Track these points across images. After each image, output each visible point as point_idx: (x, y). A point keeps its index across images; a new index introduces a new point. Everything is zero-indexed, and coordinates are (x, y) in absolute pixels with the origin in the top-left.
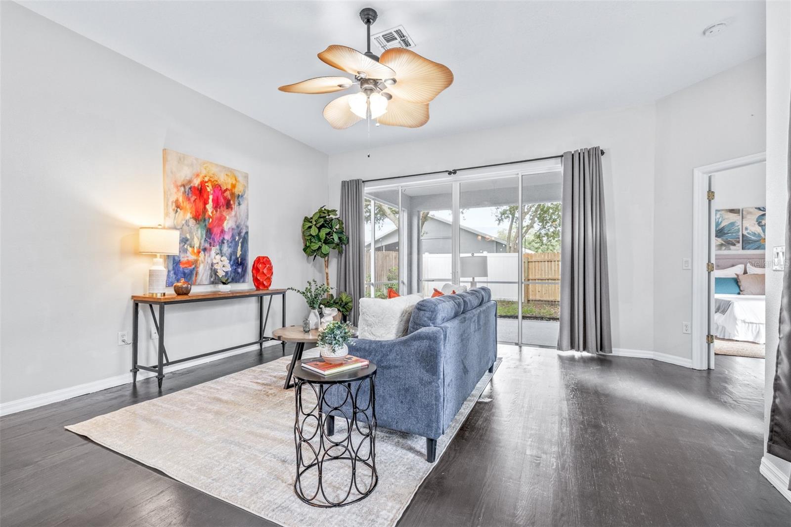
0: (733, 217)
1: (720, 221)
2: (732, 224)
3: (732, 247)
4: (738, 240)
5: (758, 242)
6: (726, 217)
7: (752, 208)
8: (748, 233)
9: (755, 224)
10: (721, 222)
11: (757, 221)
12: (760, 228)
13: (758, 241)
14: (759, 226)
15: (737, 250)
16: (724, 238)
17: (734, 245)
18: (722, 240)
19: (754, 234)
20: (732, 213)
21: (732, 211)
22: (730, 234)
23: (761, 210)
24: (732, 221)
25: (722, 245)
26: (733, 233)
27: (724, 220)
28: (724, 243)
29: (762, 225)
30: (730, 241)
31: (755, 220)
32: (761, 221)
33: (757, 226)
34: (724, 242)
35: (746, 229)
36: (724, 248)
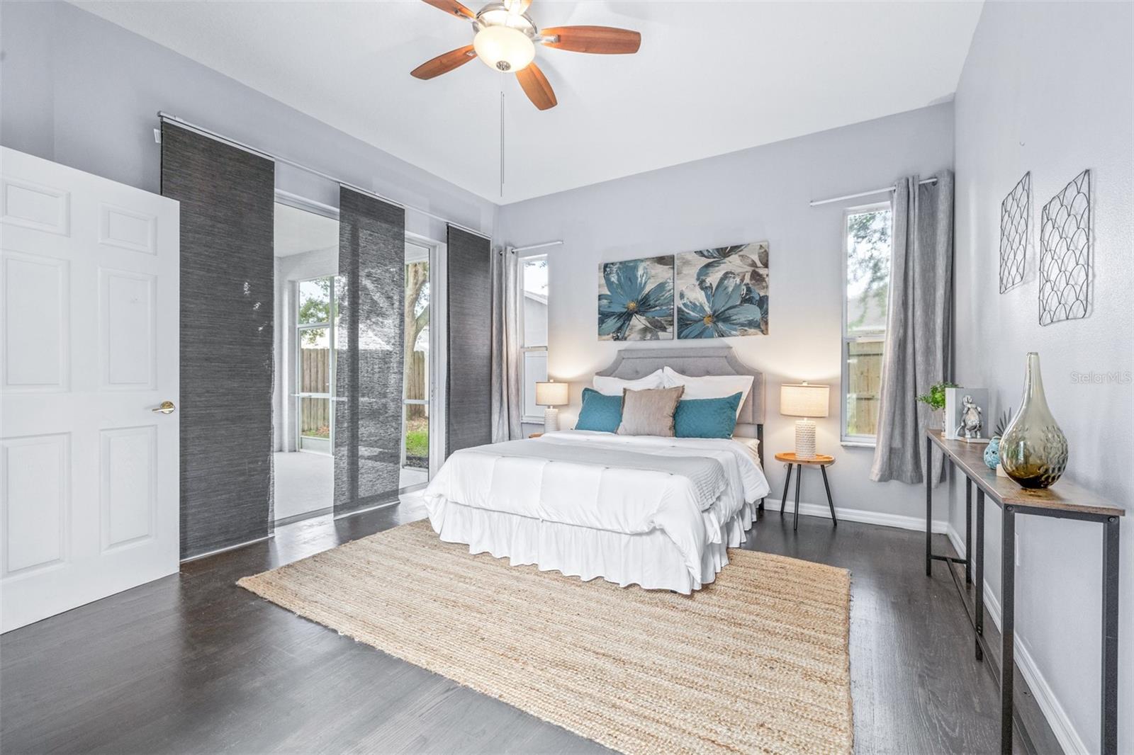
0: (662, 273)
1: (643, 281)
2: (661, 286)
3: (661, 334)
4: (670, 319)
5: (699, 323)
6: (653, 272)
7: (690, 252)
8: (684, 304)
9: (695, 286)
10: (645, 283)
11: (698, 279)
12: (703, 293)
13: (700, 320)
14: (702, 288)
15: (668, 341)
16: (649, 315)
17: (664, 329)
18: (647, 319)
19: (694, 307)
20: (661, 264)
21: (661, 260)
22: (658, 308)
23: (704, 256)
24: (661, 281)
25: (645, 330)
26: (662, 305)
27: (649, 278)
28: (649, 325)
29: (706, 288)
30: (657, 320)
31: (695, 276)
32: (704, 278)
33: (698, 288)
34: (649, 323)
35: (682, 296)
36: (649, 336)
